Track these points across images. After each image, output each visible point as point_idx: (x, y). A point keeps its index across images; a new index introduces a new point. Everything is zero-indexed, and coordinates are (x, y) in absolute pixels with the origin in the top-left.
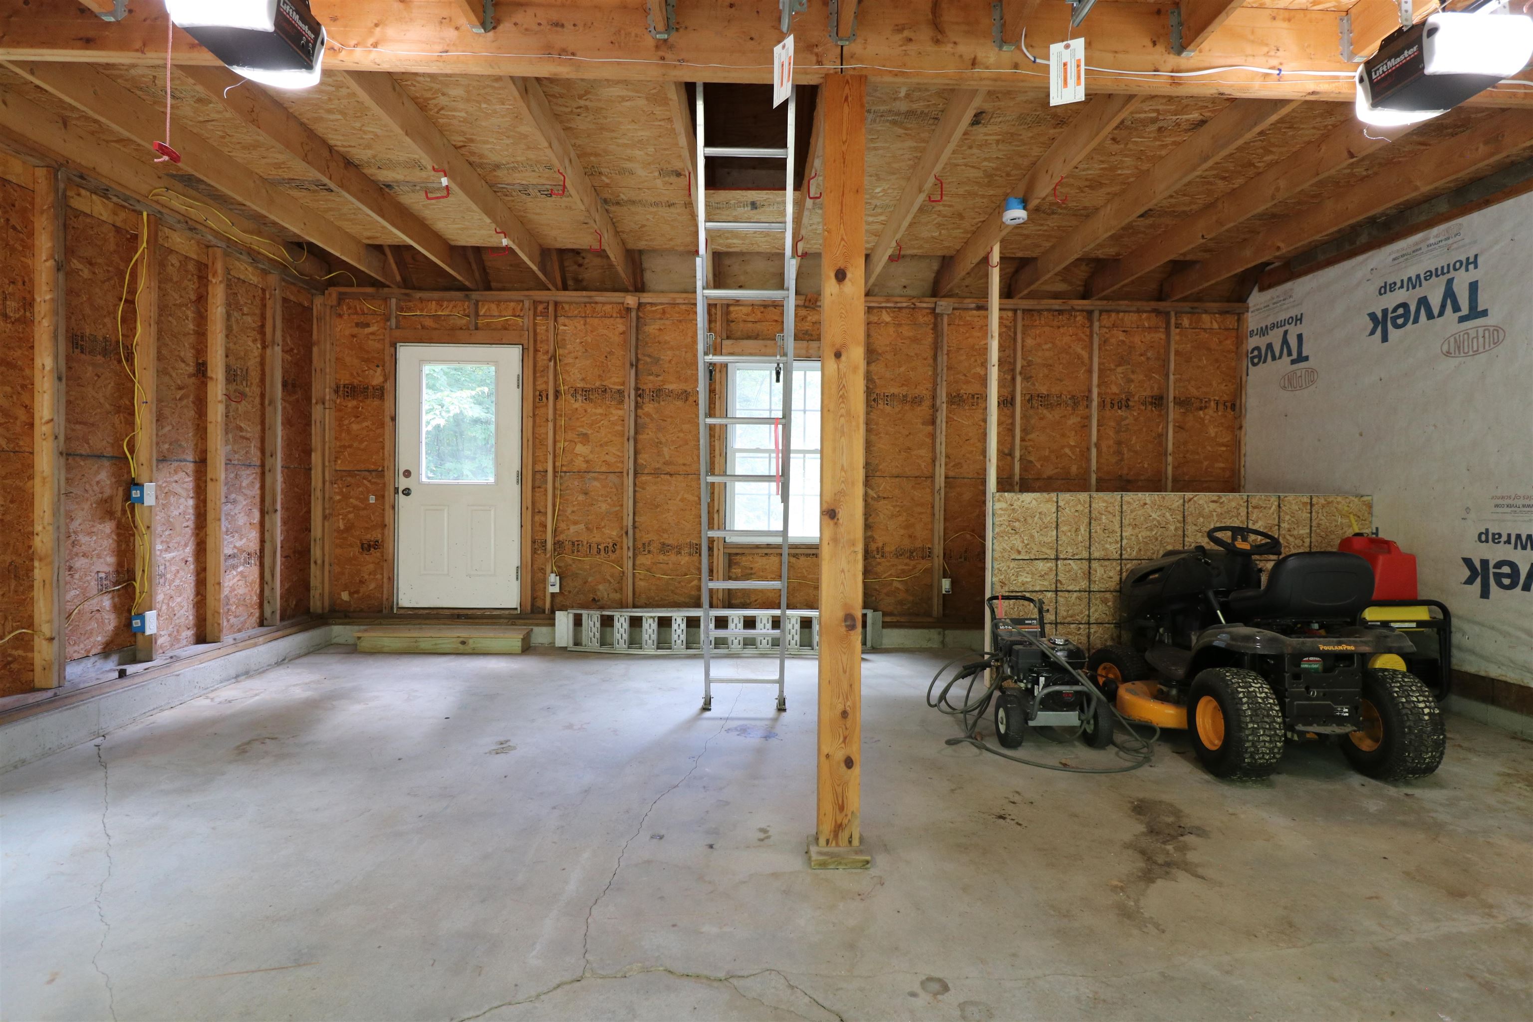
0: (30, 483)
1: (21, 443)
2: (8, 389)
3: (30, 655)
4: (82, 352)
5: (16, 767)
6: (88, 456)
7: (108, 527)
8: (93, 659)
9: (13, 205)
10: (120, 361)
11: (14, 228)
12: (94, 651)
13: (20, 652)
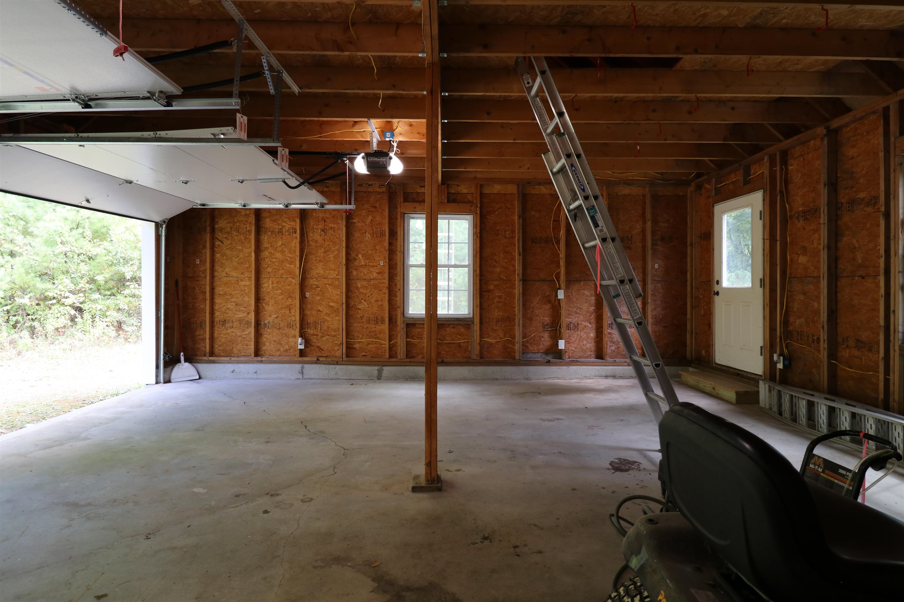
0: (514, 290)
1: (511, 277)
2: (506, 260)
3: (514, 347)
4: (536, 244)
5: (494, 380)
6: (539, 281)
7: (548, 306)
8: (540, 354)
9: (508, 201)
10: (553, 244)
11: (508, 208)
12: (541, 351)
13: (511, 346)
